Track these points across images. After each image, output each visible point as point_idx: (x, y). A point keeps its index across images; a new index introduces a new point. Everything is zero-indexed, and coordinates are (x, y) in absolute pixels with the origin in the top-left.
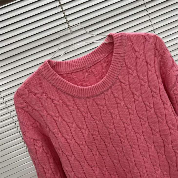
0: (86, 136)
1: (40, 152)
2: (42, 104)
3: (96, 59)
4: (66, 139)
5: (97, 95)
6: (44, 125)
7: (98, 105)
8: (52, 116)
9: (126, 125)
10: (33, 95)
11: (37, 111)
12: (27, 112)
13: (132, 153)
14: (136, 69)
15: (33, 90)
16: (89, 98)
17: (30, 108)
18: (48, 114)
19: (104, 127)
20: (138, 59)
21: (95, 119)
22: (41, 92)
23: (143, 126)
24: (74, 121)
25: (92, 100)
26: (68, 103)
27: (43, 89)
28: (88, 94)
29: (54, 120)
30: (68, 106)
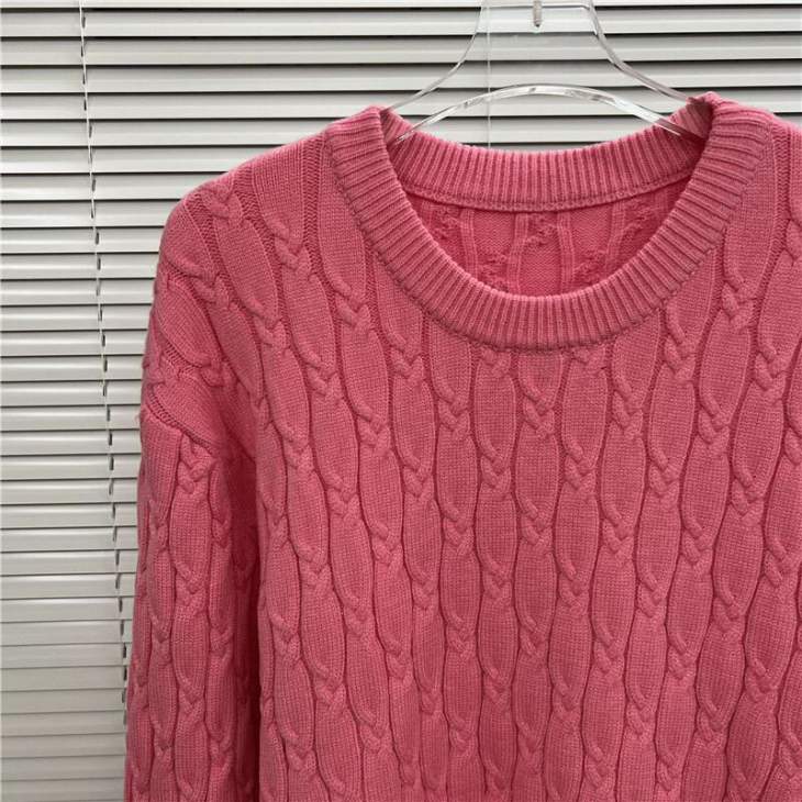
0: (412, 508)
1: (191, 497)
2: (281, 295)
3: (595, 187)
4: (325, 486)
5: (537, 349)
6: (256, 388)
7: (522, 393)
8: (304, 364)
9: (610, 532)
10: (257, 239)
11: (250, 314)
12: (202, 301)
13: (585, 664)
14: (759, 301)
15: (266, 214)
16: (493, 346)
17: (221, 293)
18: (294, 347)
19: (510, 505)
20: (784, 256)
21: (480, 452)
22: (297, 236)
23: (684, 565)
24: (391, 424)
25: (503, 361)
26: (394, 334)
27: (311, 226)
28: (497, 326)
29: (307, 383)
30: (388, 345)
